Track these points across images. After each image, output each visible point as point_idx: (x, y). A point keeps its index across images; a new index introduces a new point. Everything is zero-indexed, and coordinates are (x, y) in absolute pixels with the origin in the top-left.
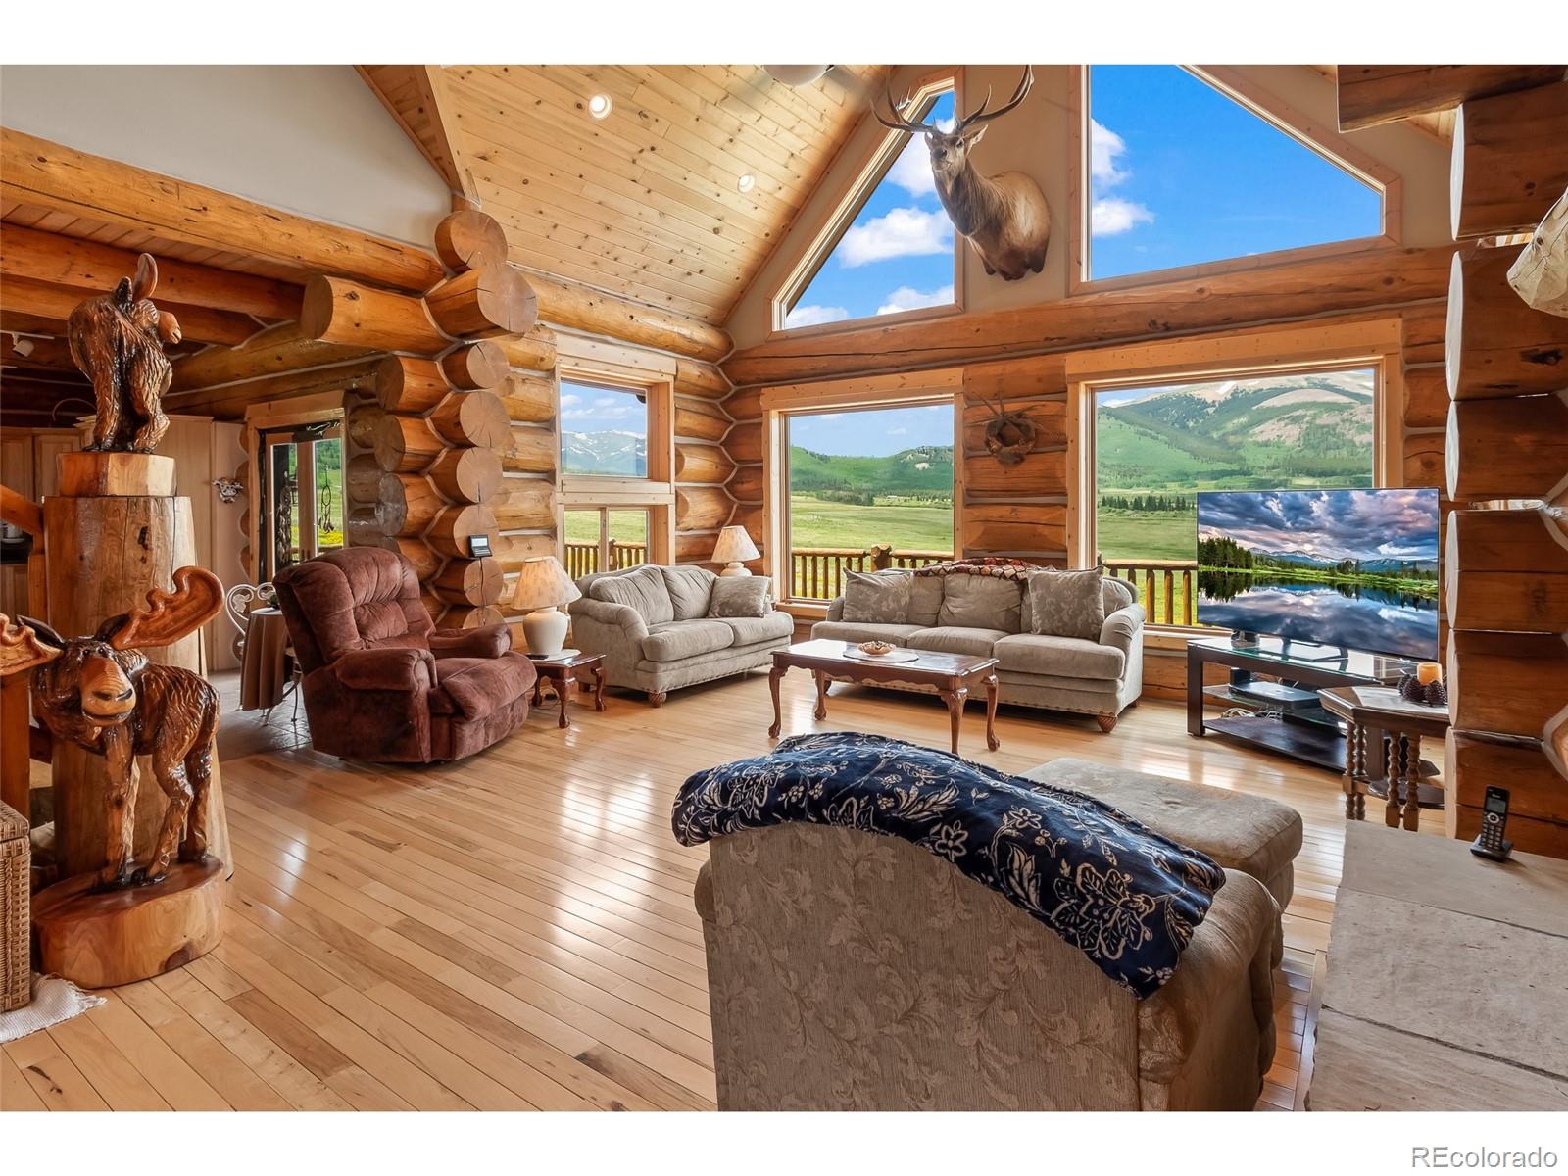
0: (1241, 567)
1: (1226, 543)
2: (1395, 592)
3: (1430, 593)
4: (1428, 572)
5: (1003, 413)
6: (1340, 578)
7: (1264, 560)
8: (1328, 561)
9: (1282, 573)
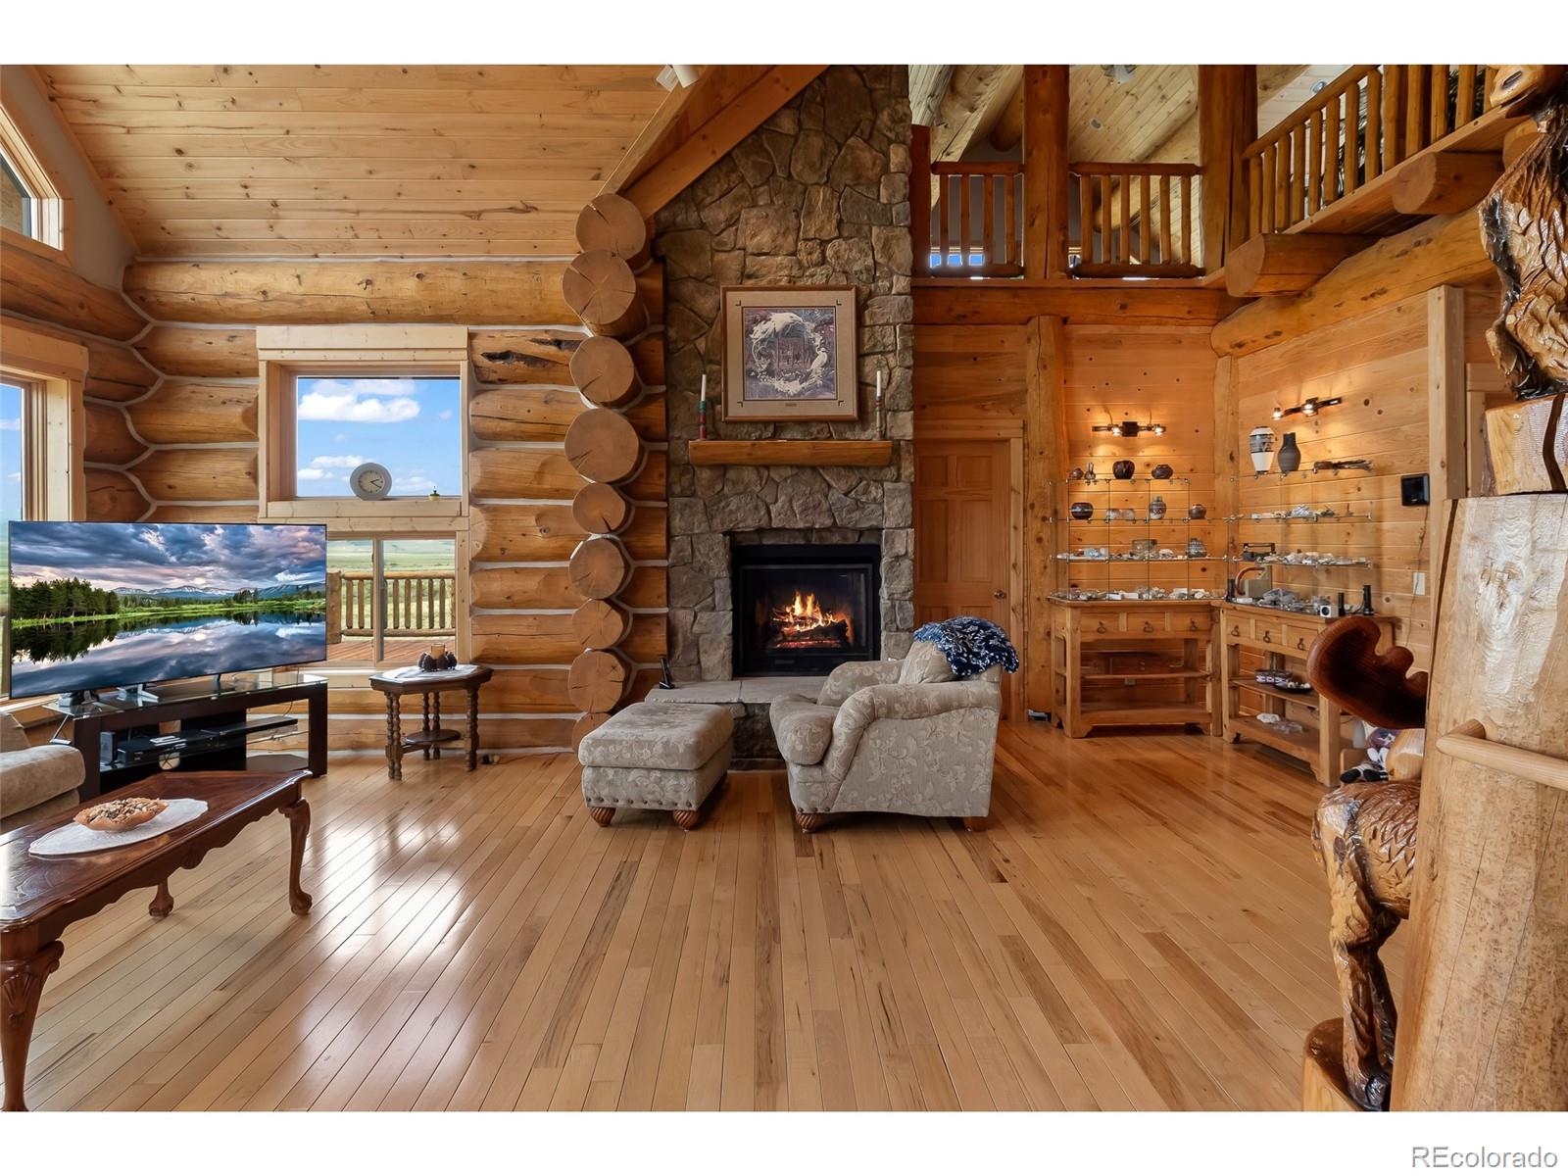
0: (100, 613)
1: (69, 586)
2: (292, 612)
3: (320, 609)
4: (318, 593)
6: (237, 608)
7: (137, 600)
8: (224, 593)
9: (163, 612)
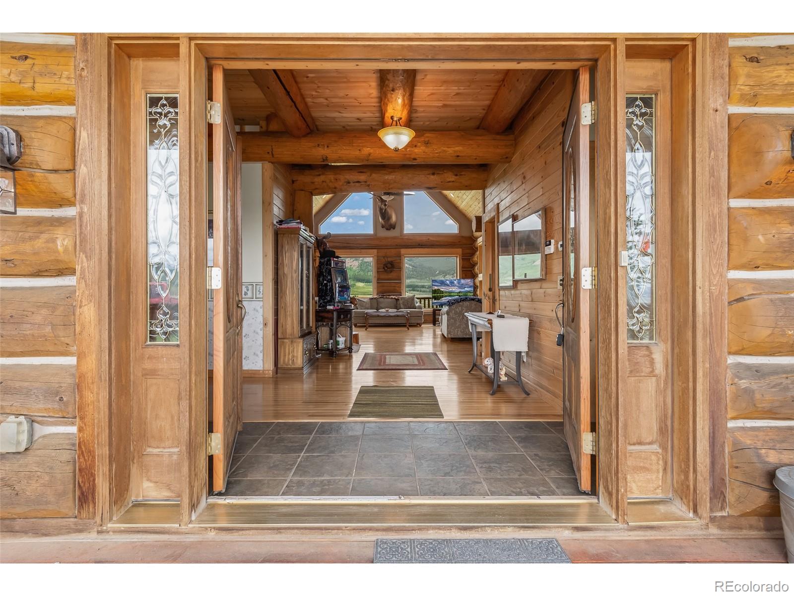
1: (438, 289)
5: (388, 261)
7: (446, 292)
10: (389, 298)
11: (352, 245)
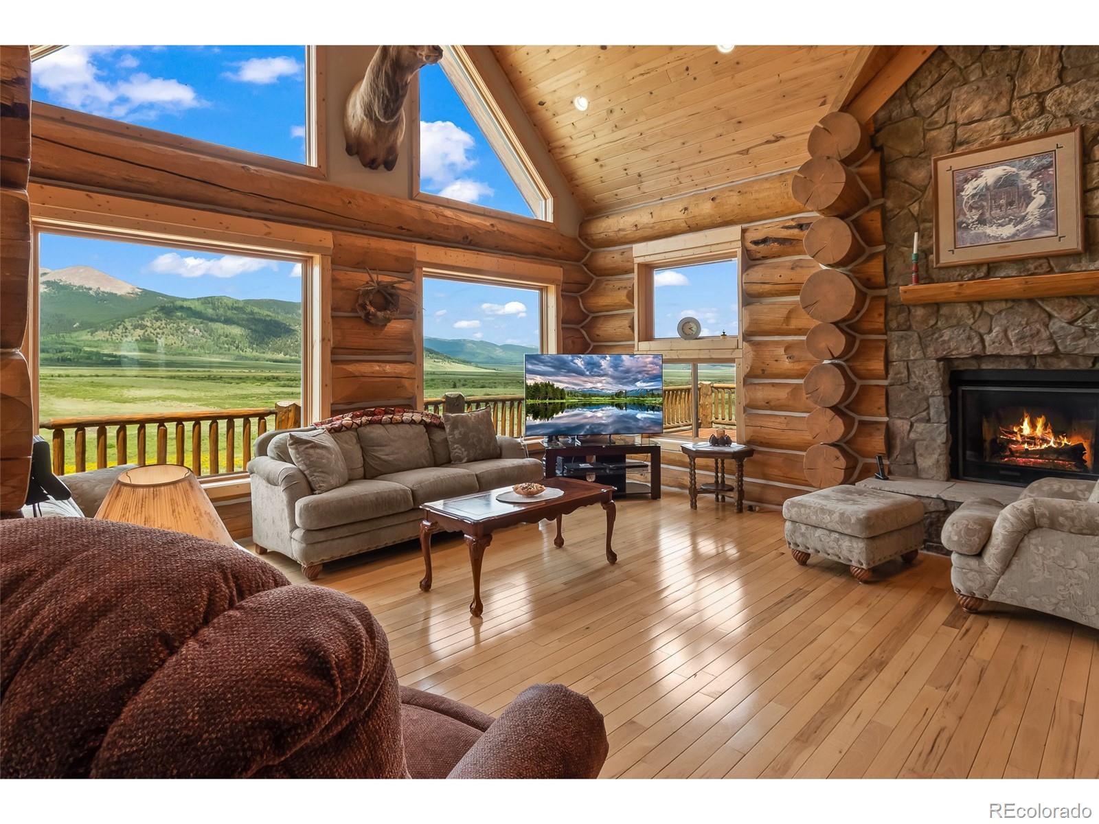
0: (558, 399)
1: (546, 385)
3: (660, 404)
4: (658, 394)
5: (378, 283)
6: (617, 400)
7: (573, 394)
8: (610, 392)
9: (583, 400)
10: (402, 422)
11: (223, 196)
